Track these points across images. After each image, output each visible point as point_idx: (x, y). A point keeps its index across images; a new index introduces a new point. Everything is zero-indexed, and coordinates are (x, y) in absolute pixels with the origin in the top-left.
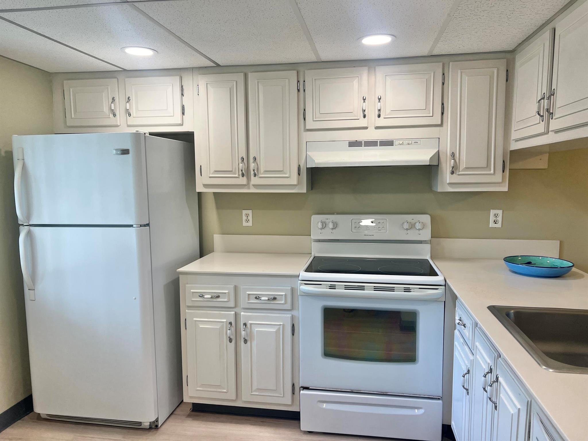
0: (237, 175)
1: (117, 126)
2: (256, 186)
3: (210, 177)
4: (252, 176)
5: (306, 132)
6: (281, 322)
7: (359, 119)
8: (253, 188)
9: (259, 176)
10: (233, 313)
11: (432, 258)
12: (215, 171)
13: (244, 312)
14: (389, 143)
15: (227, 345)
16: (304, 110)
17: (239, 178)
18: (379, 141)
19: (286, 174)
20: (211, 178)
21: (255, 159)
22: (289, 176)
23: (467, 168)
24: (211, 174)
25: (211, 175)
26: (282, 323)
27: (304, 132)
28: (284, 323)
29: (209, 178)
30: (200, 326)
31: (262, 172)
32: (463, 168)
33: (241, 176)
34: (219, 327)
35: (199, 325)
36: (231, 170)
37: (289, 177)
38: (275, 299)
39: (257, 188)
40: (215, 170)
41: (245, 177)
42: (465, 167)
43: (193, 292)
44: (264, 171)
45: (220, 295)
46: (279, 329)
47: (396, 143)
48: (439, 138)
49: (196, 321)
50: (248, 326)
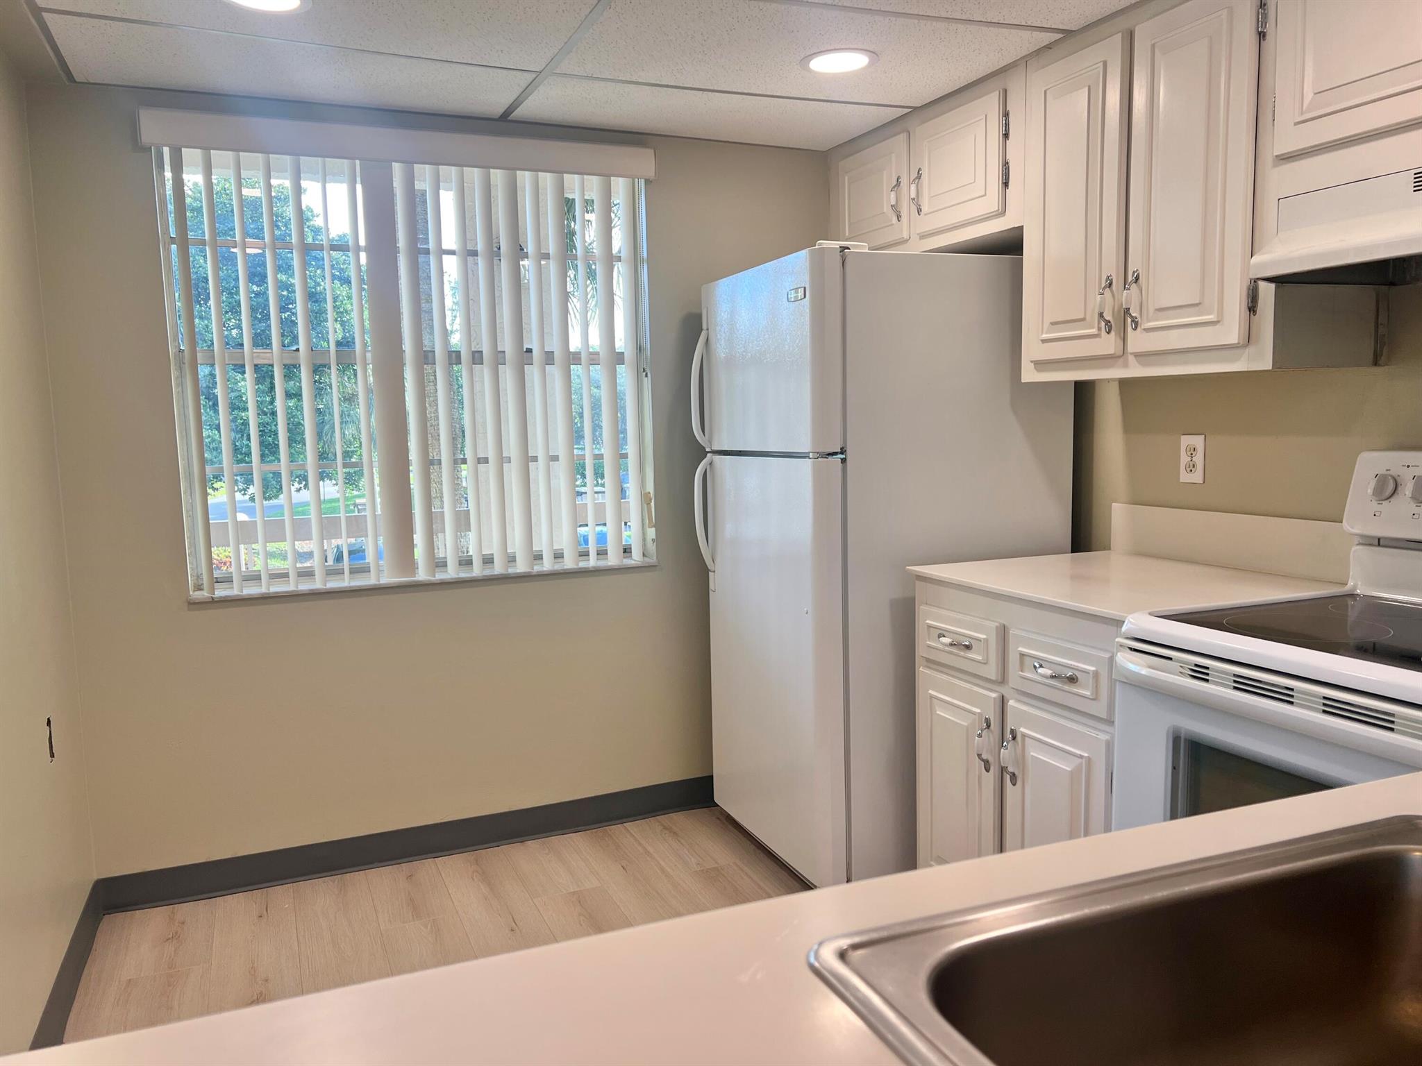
0: (1094, 331)
1: (903, 242)
2: (1142, 357)
3: (1044, 341)
4: (1129, 329)
5: (1277, 165)
6: (1085, 752)
8: (1137, 362)
9: (1145, 327)
10: (997, 696)
12: (1054, 322)
13: (1015, 700)
15: (980, 778)
17: (1101, 337)
19: (1209, 314)
20: (1046, 344)
21: (1137, 277)
22: (1216, 320)
24: (1046, 333)
25: (1045, 336)
26: (1086, 755)
27: (1274, 166)
28: (1091, 757)
29: (1040, 342)
30: (938, 712)
31: (1151, 310)
33: (1103, 332)
34: (965, 724)
35: (937, 708)
36: (1081, 316)
37: (1218, 322)
38: (1072, 680)
39: (1144, 365)
40: (1052, 321)
41: (1114, 334)
43: (929, 626)
44: (1155, 312)
45: (973, 642)
46: (1079, 768)
49: (932, 696)
50: (1019, 738)
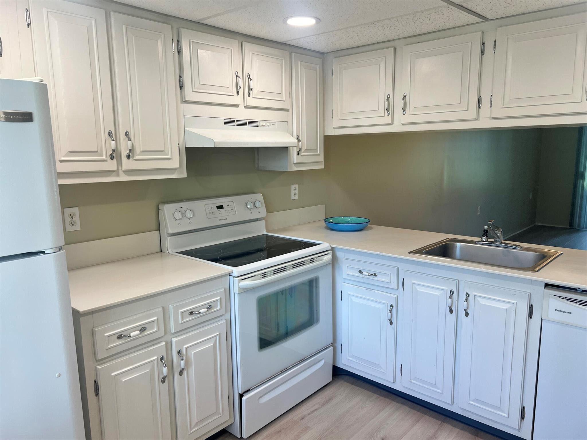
0: (104, 158)
2: (128, 172)
4: (125, 159)
5: (183, 103)
7: (233, 96)
8: (124, 174)
9: (134, 158)
10: (164, 343)
11: (267, 232)
12: (70, 152)
13: (174, 337)
14: (254, 124)
15: (159, 389)
16: (180, 76)
17: (107, 162)
18: (248, 120)
19: (167, 155)
20: (62, 163)
21: (127, 134)
22: (170, 158)
23: (307, 150)
24: (64, 157)
25: (63, 159)
26: (218, 333)
27: (181, 103)
28: (220, 332)
30: (123, 380)
31: (138, 151)
32: (304, 149)
33: (109, 159)
34: (148, 371)
35: (121, 379)
36: (96, 150)
38: (208, 308)
39: (128, 175)
40: (70, 150)
41: (115, 160)
42: (305, 149)
43: (109, 336)
44: (141, 152)
45: (146, 326)
46: (215, 342)
47: (260, 124)
48: (287, 122)
49: (116, 375)
50: (184, 352)
